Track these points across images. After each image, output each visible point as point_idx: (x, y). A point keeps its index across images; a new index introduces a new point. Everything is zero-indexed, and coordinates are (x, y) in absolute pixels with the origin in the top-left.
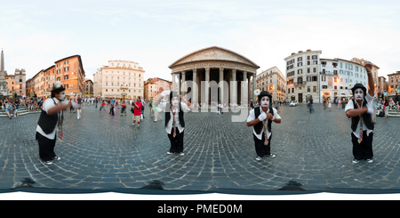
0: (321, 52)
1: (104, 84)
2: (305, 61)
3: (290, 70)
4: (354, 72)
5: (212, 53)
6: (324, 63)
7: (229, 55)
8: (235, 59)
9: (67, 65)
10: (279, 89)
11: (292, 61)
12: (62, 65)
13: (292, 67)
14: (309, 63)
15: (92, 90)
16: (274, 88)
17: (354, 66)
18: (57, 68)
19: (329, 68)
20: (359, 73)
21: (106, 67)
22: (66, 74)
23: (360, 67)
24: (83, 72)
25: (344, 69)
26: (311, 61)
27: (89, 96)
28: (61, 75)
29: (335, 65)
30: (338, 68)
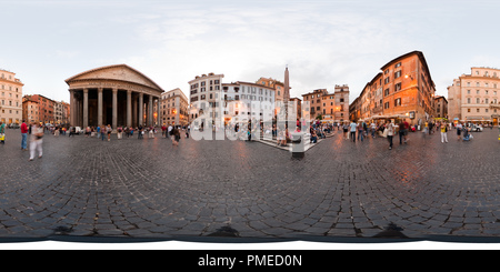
0: (223, 76)
1: (464, 100)
2: (208, 86)
3: (194, 95)
4: (257, 95)
5: (120, 71)
6: (226, 89)
7: (136, 76)
8: (142, 82)
9: (398, 69)
10: (181, 112)
11: (196, 86)
12: (391, 70)
13: (196, 92)
14: (211, 88)
15: (445, 111)
16: (176, 112)
17: (258, 88)
18: (385, 77)
19: (231, 93)
20: (264, 95)
21: (467, 77)
22: (397, 82)
23: (264, 90)
24: (432, 84)
25: (246, 93)
26: (214, 86)
27: (441, 119)
28: (390, 86)
29: (237, 89)
30: (240, 93)
